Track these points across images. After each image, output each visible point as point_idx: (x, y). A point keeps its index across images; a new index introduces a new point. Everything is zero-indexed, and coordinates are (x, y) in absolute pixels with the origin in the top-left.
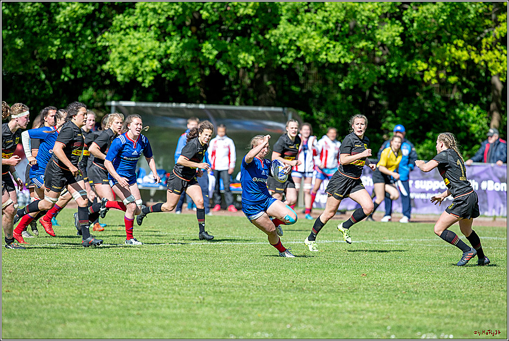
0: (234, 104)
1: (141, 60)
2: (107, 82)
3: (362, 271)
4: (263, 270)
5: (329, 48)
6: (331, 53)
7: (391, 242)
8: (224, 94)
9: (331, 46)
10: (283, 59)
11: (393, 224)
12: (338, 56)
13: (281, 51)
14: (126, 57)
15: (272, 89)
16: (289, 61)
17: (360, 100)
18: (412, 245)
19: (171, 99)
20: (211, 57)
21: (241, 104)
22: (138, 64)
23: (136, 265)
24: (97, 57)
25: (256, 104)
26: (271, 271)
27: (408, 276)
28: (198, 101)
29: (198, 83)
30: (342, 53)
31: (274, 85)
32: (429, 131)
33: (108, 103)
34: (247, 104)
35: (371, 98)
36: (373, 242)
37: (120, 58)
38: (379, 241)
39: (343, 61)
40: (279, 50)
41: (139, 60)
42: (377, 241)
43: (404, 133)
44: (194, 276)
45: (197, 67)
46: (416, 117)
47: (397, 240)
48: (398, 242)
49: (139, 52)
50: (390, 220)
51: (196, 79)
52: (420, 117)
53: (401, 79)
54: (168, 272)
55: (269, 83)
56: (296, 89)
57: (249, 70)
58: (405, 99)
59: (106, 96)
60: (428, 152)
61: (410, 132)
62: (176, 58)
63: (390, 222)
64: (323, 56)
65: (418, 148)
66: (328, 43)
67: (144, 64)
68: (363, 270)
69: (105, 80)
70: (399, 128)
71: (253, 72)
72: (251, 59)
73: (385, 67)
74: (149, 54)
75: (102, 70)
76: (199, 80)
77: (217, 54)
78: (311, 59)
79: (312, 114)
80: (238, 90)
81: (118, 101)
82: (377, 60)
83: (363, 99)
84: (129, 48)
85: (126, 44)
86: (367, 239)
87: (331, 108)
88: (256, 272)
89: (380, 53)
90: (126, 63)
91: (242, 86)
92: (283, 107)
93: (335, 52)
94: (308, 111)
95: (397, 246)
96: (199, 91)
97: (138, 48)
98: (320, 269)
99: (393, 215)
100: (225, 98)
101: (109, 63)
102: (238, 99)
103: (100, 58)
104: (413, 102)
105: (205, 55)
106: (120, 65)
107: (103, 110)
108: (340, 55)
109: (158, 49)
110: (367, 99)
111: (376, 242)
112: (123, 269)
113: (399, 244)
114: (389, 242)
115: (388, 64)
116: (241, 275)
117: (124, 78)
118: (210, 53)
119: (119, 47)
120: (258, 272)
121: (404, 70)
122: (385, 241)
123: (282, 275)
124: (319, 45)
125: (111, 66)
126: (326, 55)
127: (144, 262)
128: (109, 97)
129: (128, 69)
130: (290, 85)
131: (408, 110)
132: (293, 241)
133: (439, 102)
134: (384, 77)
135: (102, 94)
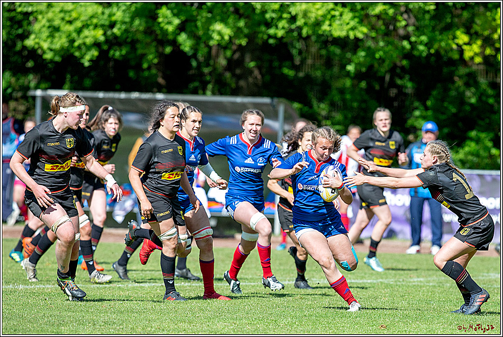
0: (204, 94)
1: (78, 30)
2: (30, 64)
3: (381, 321)
4: (244, 321)
5: (333, 16)
6: (336, 24)
7: (421, 282)
8: (192, 79)
9: (337, 13)
10: (272, 31)
11: (423, 257)
12: (346, 28)
13: (269, 21)
14: (57, 26)
15: (256, 72)
16: (280, 33)
17: (377, 87)
18: (448, 285)
19: (118, 87)
20: (170, 28)
21: (214, 94)
22: (74, 35)
23: (69, 314)
24: (17, 29)
25: (235, 92)
26: (255, 322)
27: (443, 328)
28: (155, 90)
29: (155, 64)
30: (352, 23)
31: (259, 67)
32: (472, 129)
33: (31, 93)
34: (221, 94)
35: (392, 84)
36: (396, 281)
37: (49, 27)
38: (403, 280)
39: (352, 36)
40: (266, 19)
41: (75, 31)
42: (401, 280)
43: (437, 132)
44: (149, 329)
45: (152, 41)
46: (454, 110)
47: (429, 279)
48: (429, 282)
49: (76, 19)
50: (418, 251)
51: (153, 59)
52: (459, 111)
53: (433, 59)
54: (114, 323)
55: (252, 64)
56: (288, 72)
57: (225, 48)
58: (439, 85)
59: (29, 82)
60: (470, 158)
61: (446, 130)
62: (124, 27)
63: (418, 255)
64: (325, 27)
65: (457, 152)
66: (333, 9)
67: (82, 35)
68: (382, 319)
69: (28, 61)
70: (430, 126)
71: (230, 49)
72: (227, 32)
73: (410, 43)
74: (89, 22)
75: (24, 48)
76: (156, 61)
77: (179, 24)
78: (310, 32)
79: (311, 107)
80: (210, 73)
81: (46, 89)
82: (401, 32)
83: (382, 86)
84: (62, 15)
85: (57, 9)
86: (386, 278)
87: (337, 98)
88: (235, 324)
89: (404, 23)
90: (57, 35)
91: (215, 69)
92: (272, 97)
93: (342, 22)
94: (306, 102)
95: (428, 287)
96: (156, 75)
97: (74, 15)
98: (322, 319)
99: (423, 244)
100: (192, 85)
101: (32, 37)
102: (210, 86)
103: (20, 31)
104: (450, 89)
105: (162, 25)
106: (48, 37)
107: (25, 102)
108: (349, 26)
109: (101, 17)
110: (386, 85)
111: (400, 282)
112: (52, 319)
113: (431, 284)
114: (417, 281)
115: (413, 39)
116: (215, 327)
117: (55, 55)
118: (169, 23)
119: (47, 13)
120: (238, 323)
121: (436, 46)
122: (412, 280)
123: (270, 327)
124: (320, 13)
125: (37, 40)
126: (330, 25)
127: (82, 311)
128: (32, 84)
129: (60, 42)
130: (280, 67)
131: (443, 100)
132: (285, 280)
133: (485, 90)
134: (408, 56)
135: (23, 81)
